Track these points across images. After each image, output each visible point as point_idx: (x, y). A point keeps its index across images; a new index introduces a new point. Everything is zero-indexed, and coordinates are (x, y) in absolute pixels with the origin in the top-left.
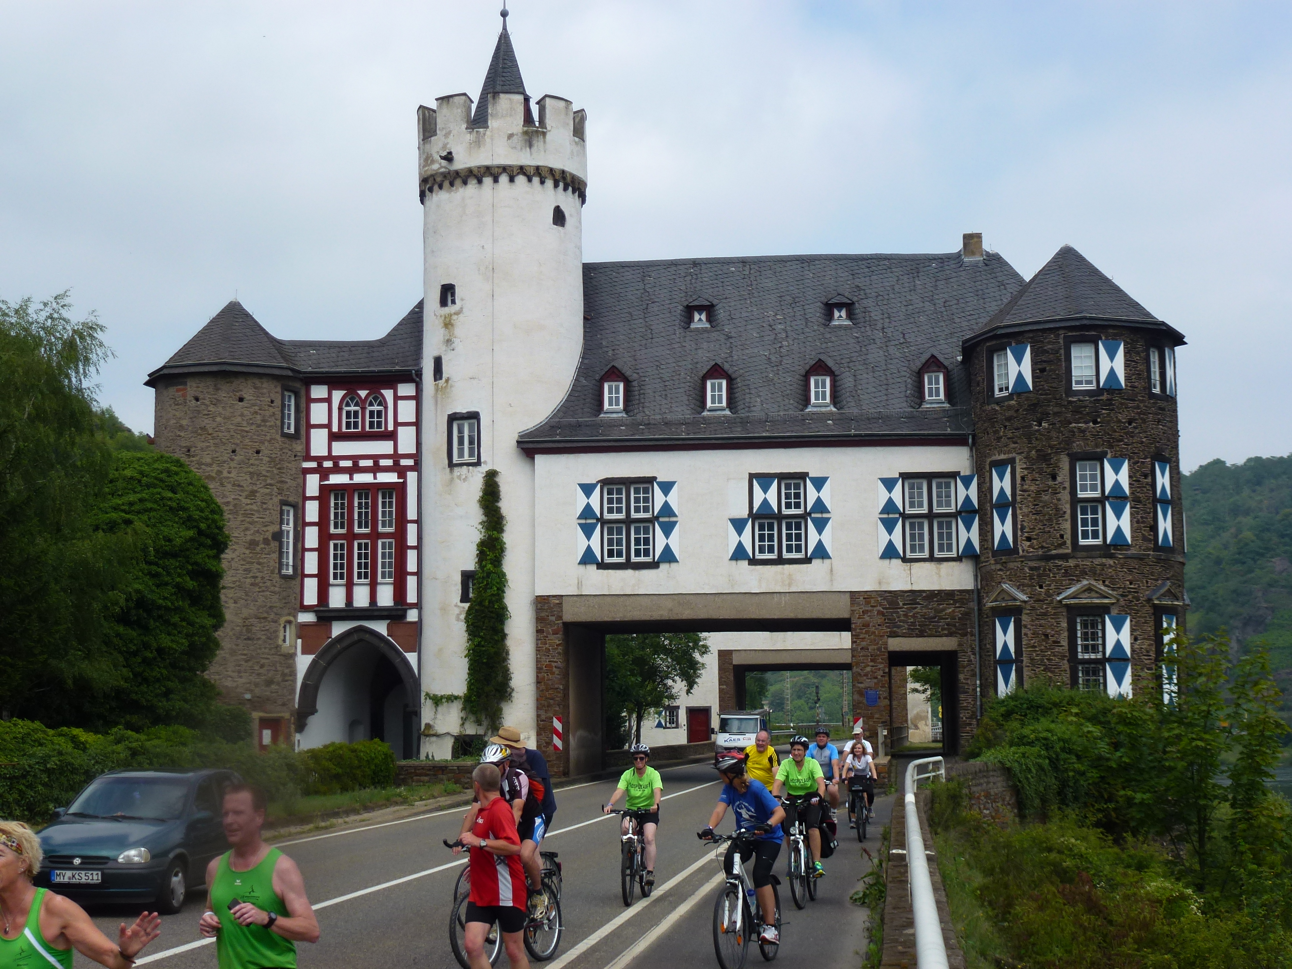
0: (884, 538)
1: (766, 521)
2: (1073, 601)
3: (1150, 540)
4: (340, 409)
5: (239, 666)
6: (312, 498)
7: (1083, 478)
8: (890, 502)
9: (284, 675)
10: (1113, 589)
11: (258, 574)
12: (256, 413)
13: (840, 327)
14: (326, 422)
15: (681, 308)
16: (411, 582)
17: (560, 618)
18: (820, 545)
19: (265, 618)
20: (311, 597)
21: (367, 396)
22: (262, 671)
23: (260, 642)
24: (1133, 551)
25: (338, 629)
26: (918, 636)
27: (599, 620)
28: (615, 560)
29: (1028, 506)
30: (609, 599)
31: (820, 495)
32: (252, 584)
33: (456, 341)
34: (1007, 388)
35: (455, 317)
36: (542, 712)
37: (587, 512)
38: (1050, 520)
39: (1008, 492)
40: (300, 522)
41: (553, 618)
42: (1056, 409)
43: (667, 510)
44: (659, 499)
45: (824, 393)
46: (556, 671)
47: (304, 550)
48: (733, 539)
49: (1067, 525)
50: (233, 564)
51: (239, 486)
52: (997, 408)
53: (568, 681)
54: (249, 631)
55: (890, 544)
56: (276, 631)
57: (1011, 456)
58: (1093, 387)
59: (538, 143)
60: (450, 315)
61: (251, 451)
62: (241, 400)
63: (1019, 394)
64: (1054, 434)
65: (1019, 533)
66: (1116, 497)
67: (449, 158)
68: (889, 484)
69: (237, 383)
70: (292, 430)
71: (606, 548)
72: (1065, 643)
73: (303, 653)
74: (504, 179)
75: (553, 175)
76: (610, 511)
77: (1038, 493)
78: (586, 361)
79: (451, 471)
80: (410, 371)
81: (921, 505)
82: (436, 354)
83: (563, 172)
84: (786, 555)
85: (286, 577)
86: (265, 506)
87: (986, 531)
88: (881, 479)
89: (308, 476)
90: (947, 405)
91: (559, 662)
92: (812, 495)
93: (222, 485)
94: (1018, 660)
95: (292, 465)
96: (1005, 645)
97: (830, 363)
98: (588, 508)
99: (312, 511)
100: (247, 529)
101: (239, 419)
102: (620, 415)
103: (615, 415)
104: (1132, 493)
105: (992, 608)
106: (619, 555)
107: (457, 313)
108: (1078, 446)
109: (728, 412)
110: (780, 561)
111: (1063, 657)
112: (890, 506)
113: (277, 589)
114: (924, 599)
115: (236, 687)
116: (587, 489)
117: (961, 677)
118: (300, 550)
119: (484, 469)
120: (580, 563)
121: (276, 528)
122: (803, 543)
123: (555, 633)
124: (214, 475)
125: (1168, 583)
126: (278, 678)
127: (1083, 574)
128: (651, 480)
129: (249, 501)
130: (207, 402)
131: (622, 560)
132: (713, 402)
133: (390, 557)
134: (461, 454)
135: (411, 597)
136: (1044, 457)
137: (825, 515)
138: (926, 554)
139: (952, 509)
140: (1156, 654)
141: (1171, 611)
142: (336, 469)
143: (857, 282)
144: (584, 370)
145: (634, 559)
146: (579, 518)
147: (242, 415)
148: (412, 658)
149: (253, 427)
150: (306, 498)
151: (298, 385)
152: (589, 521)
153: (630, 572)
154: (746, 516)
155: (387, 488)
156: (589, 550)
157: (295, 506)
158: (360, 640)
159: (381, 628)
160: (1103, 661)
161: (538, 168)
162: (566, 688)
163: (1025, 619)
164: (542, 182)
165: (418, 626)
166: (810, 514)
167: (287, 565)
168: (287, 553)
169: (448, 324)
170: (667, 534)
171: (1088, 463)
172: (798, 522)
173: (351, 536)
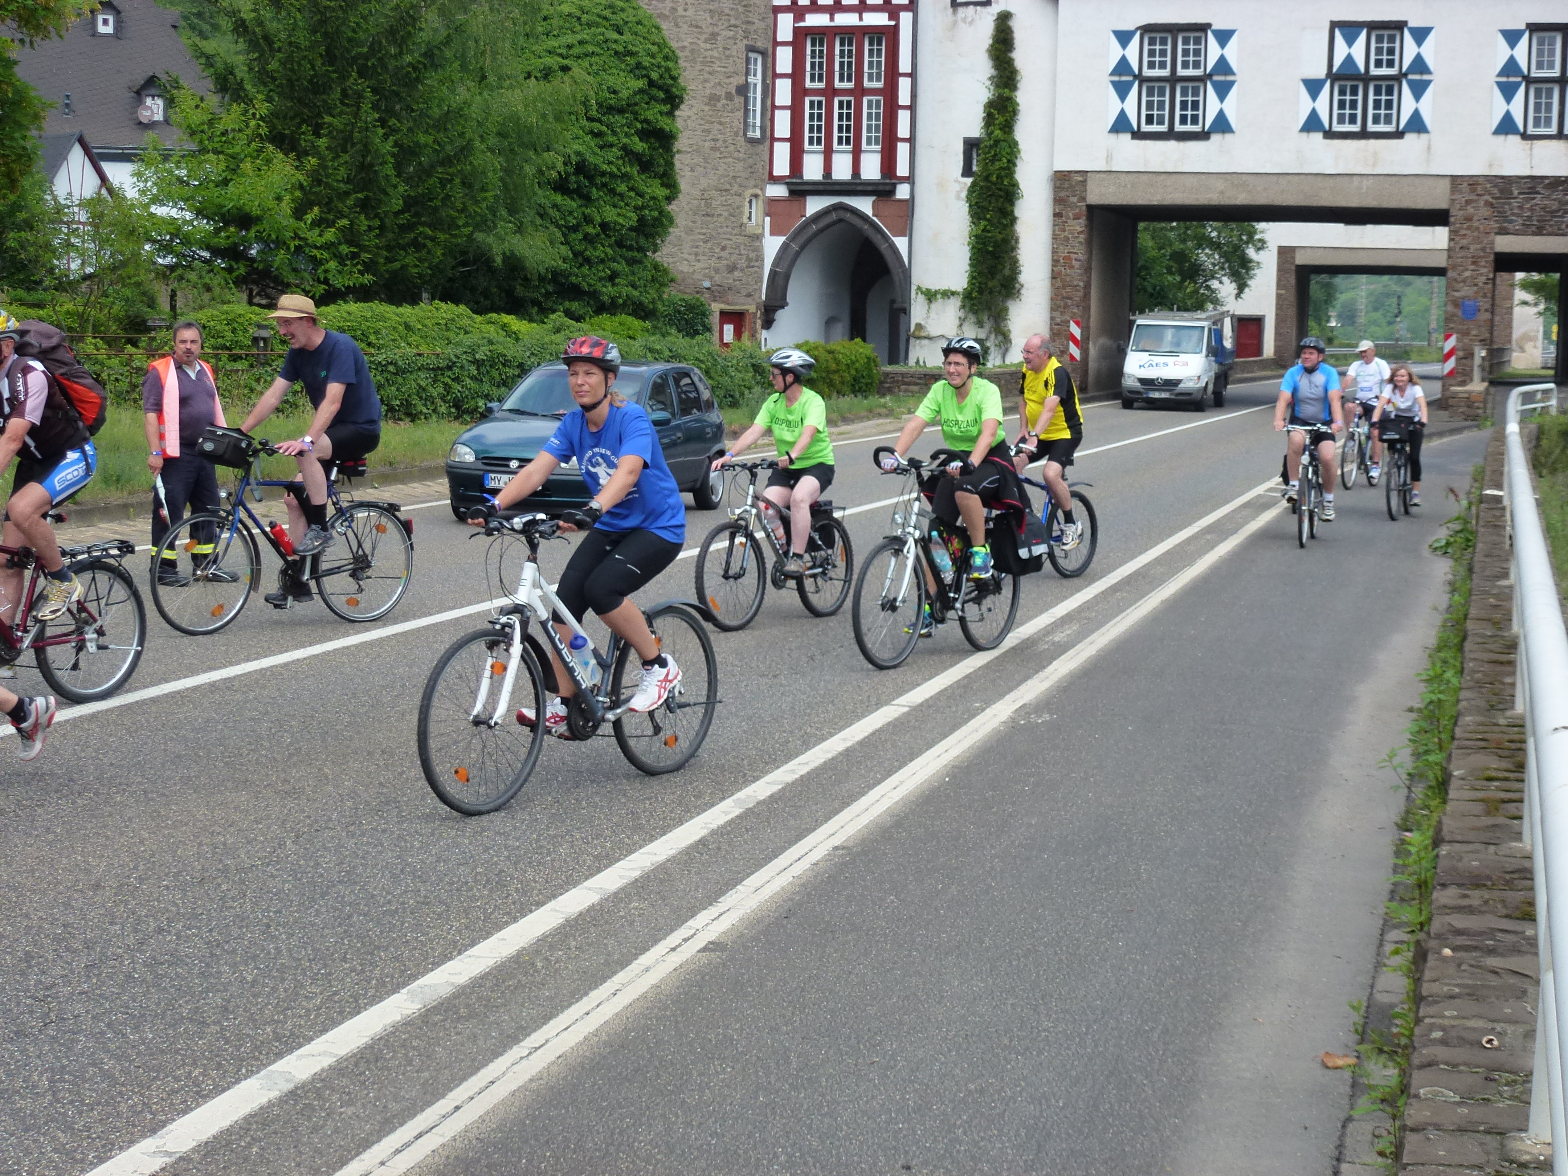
0: (1499, 107)
1: (1349, 84)
5: (697, 247)
6: (785, 44)
9: (749, 260)
11: (719, 137)
16: (903, 150)
17: (1083, 199)
18: (1416, 115)
19: (725, 190)
20: (782, 167)
22: (722, 254)
23: (722, 219)
25: (814, 205)
26: (1534, 234)
27: (1132, 202)
28: (1155, 128)
30: (1144, 177)
31: (1421, 50)
32: (712, 149)
36: (1057, 314)
37: (1122, 66)
40: (770, 73)
41: (1075, 199)
43: (1223, 66)
44: (1213, 51)
46: (1076, 264)
47: (774, 107)
48: (1305, 105)
50: (689, 122)
51: (697, 27)
53: (1090, 278)
54: (708, 205)
55: (1508, 116)
56: (738, 207)
68: (1512, 37)
71: (1144, 113)
73: (772, 233)
76: (1151, 65)
79: (955, 12)
81: (1551, 66)
84: (1371, 127)
85: (753, 141)
86: (728, 52)
88: (1502, 31)
89: (780, 16)
91: (1080, 253)
92: (1410, 49)
93: (677, 25)
95: (762, 3)
98: (1123, 62)
100: (706, 81)
106: (1161, 122)
110: (1363, 134)
112: (1511, 67)
113: (741, 155)
114: (1547, 187)
115: (693, 273)
116: (1124, 38)
118: (770, 108)
119: (995, 9)
120: (1111, 131)
121: (741, 80)
122: (1394, 112)
123: (1076, 218)
124: (667, 13)
126: (743, 264)
128: (1203, 28)
129: (708, 46)
131: (1164, 128)
133: (877, 119)
135: (902, 170)
137: (1426, 77)
138: (1553, 130)
142: (814, 8)
145: (1178, 127)
146: (1112, 74)
148: (901, 243)
150: (776, 44)
152: (1124, 78)
153: (1172, 144)
154: (1324, 76)
155: (875, 33)
156: (1122, 115)
157: (763, 54)
158: (840, 221)
159: (864, 205)
162: (1088, 286)
165: (909, 205)
166: (1405, 75)
167: (754, 126)
168: (754, 111)
170: (1222, 96)
172: (1390, 85)
173: (831, 92)
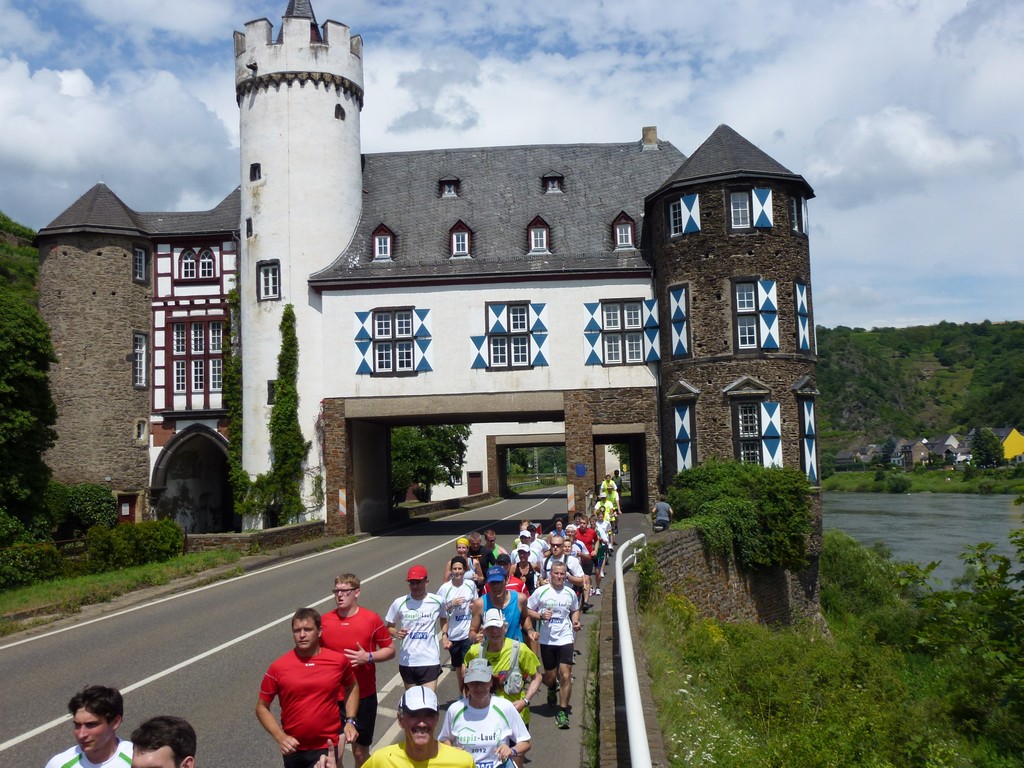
0: (588, 349)
1: (499, 338)
2: (735, 393)
3: (793, 345)
4: (180, 262)
5: (102, 456)
6: (160, 329)
7: (741, 297)
8: (593, 321)
10: (766, 383)
11: (115, 386)
12: (112, 264)
13: (553, 194)
14: (169, 271)
15: (435, 183)
17: (343, 415)
20: (160, 403)
21: (200, 252)
24: (780, 353)
25: (181, 427)
26: (615, 423)
27: (373, 416)
28: (384, 370)
29: (699, 320)
30: (380, 399)
31: (540, 317)
32: (110, 394)
33: (262, 207)
34: (681, 230)
35: (260, 188)
37: (362, 334)
38: (716, 330)
39: (683, 310)
40: (151, 347)
42: (719, 245)
43: (423, 331)
44: (417, 322)
45: (542, 241)
47: (154, 368)
48: (474, 352)
49: (730, 334)
50: (95, 378)
52: (673, 246)
54: (109, 429)
55: (593, 354)
56: (130, 430)
57: (684, 282)
58: (748, 226)
59: (322, 55)
60: (258, 187)
61: (108, 293)
62: (99, 254)
63: (692, 234)
64: (718, 263)
65: (692, 341)
66: (767, 312)
67: (254, 67)
69: (96, 241)
70: (144, 279)
71: (377, 361)
72: (730, 425)
74: (296, 83)
75: (335, 81)
77: (707, 309)
78: (364, 222)
79: (260, 305)
80: (231, 232)
81: (615, 323)
82: (248, 217)
83: (343, 79)
84: (514, 364)
87: (666, 342)
88: (586, 305)
89: (157, 313)
90: (634, 249)
91: (342, 448)
92: (533, 317)
94: (693, 439)
95: (144, 305)
96: (683, 428)
97: (546, 220)
99: (160, 339)
101: (98, 269)
102: (387, 261)
103: (383, 261)
104: (779, 308)
105: (671, 400)
106: (388, 366)
107: (262, 186)
108: (737, 272)
109: (469, 257)
110: (510, 368)
111: (728, 437)
113: (131, 397)
114: (619, 395)
116: (362, 316)
117: (648, 454)
118: (151, 368)
119: (284, 302)
120: (357, 373)
121: (130, 351)
122: (527, 354)
123: (339, 426)
125: (807, 377)
127: (743, 371)
128: (410, 309)
129: (107, 331)
130: (73, 256)
131: (390, 370)
132: (458, 249)
134: (267, 292)
136: (711, 282)
137: (543, 333)
138: (620, 361)
139: (639, 326)
140: (800, 432)
141: (810, 399)
142: (178, 307)
143: (565, 163)
144: (361, 229)
146: (356, 339)
147: (100, 265)
149: (110, 275)
151: (146, 243)
152: (364, 341)
154: (483, 335)
157: (146, 335)
158: (198, 435)
159: (213, 425)
160: (761, 438)
161: (322, 74)
162: (350, 468)
163: (698, 407)
164: (326, 86)
166: (532, 332)
167: (141, 379)
169: (256, 194)
170: (424, 349)
171: (745, 286)
172: (523, 339)
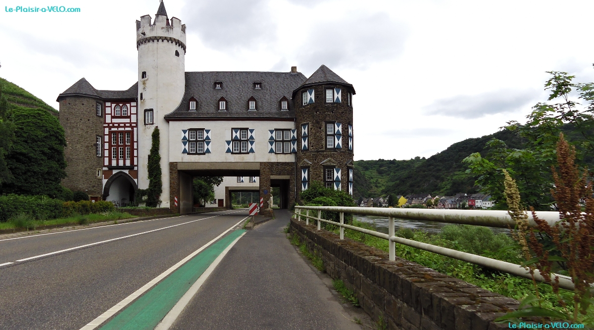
0: (270, 147)
1: (236, 142)
2: (325, 164)
3: (346, 148)
4: (114, 109)
5: (84, 182)
7: (329, 128)
9: (98, 185)
10: (336, 161)
11: (89, 156)
12: (88, 108)
13: (258, 90)
14: (110, 113)
15: (213, 83)
16: (135, 159)
17: (177, 169)
18: (252, 149)
19: (91, 168)
20: (106, 163)
21: (122, 106)
22: (91, 183)
23: (90, 175)
24: (342, 150)
26: (279, 175)
27: (188, 169)
29: (312, 137)
31: (252, 134)
32: (87, 159)
33: (146, 88)
34: (307, 103)
36: (171, 195)
38: (319, 140)
39: (307, 133)
40: (103, 141)
41: (175, 169)
42: (321, 108)
43: (208, 138)
44: (205, 135)
45: (253, 106)
46: (176, 184)
48: (227, 147)
49: (324, 142)
50: (81, 153)
51: (83, 130)
52: (304, 108)
53: (179, 187)
55: (272, 149)
57: (307, 122)
58: (332, 102)
59: (171, 31)
60: (145, 80)
61: (86, 120)
62: (83, 104)
63: (311, 104)
64: (321, 116)
65: (310, 145)
66: (338, 134)
67: (144, 34)
68: (271, 132)
69: (81, 99)
70: (100, 115)
71: (190, 149)
72: (322, 176)
73: (105, 179)
74: (160, 41)
75: (175, 41)
76: (191, 138)
77: (316, 133)
78: (185, 96)
79: (145, 126)
80: (135, 98)
81: (280, 138)
82: (141, 92)
83: (178, 40)
84: (242, 152)
85: (99, 157)
86: (91, 136)
87: (299, 145)
88: (269, 130)
90: (288, 110)
92: (250, 134)
93: (78, 130)
94: (308, 181)
95: (100, 125)
96: (305, 177)
97: (255, 98)
98: (185, 137)
99: (107, 138)
100: (85, 143)
101: (82, 110)
103: (193, 111)
104: (342, 133)
105: (301, 167)
106: (194, 151)
107: (147, 80)
108: (327, 119)
109: (226, 111)
110: (240, 153)
111: (322, 180)
112: (272, 138)
113: (95, 160)
114: (281, 164)
115: (83, 188)
116: (185, 132)
117: (291, 186)
118: (103, 150)
119: (155, 126)
120: (182, 153)
121: (95, 142)
122: (247, 148)
123: (175, 173)
124: (75, 126)
125: (351, 160)
126: (96, 185)
127: (328, 156)
129: (86, 135)
130: (72, 104)
132: (221, 108)
133: (129, 152)
135: (135, 163)
137: (253, 140)
138: (281, 152)
139: (289, 139)
140: (347, 180)
141: (351, 168)
143: (262, 78)
144: (184, 99)
145: (198, 152)
146: (182, 140)
148: (136, 180)
149: (87, 113)
150: (105, 135)
151: (102, 102)
152: (185, 141)
153: (197, 156)
154: (231, 140)
155: (128, 132)
156: (185, 149)
157: (101, 137)
160: (333, 181)
161: (170, 38)
163: (311, 169)
164: (172, 43)
165: (137, 171)
167: (99, 154)
168: (99, 150)
169: (144, 83)
170: (208, 145)
171: (330, 124)
172: (245, 142)
173: (118, 146)
